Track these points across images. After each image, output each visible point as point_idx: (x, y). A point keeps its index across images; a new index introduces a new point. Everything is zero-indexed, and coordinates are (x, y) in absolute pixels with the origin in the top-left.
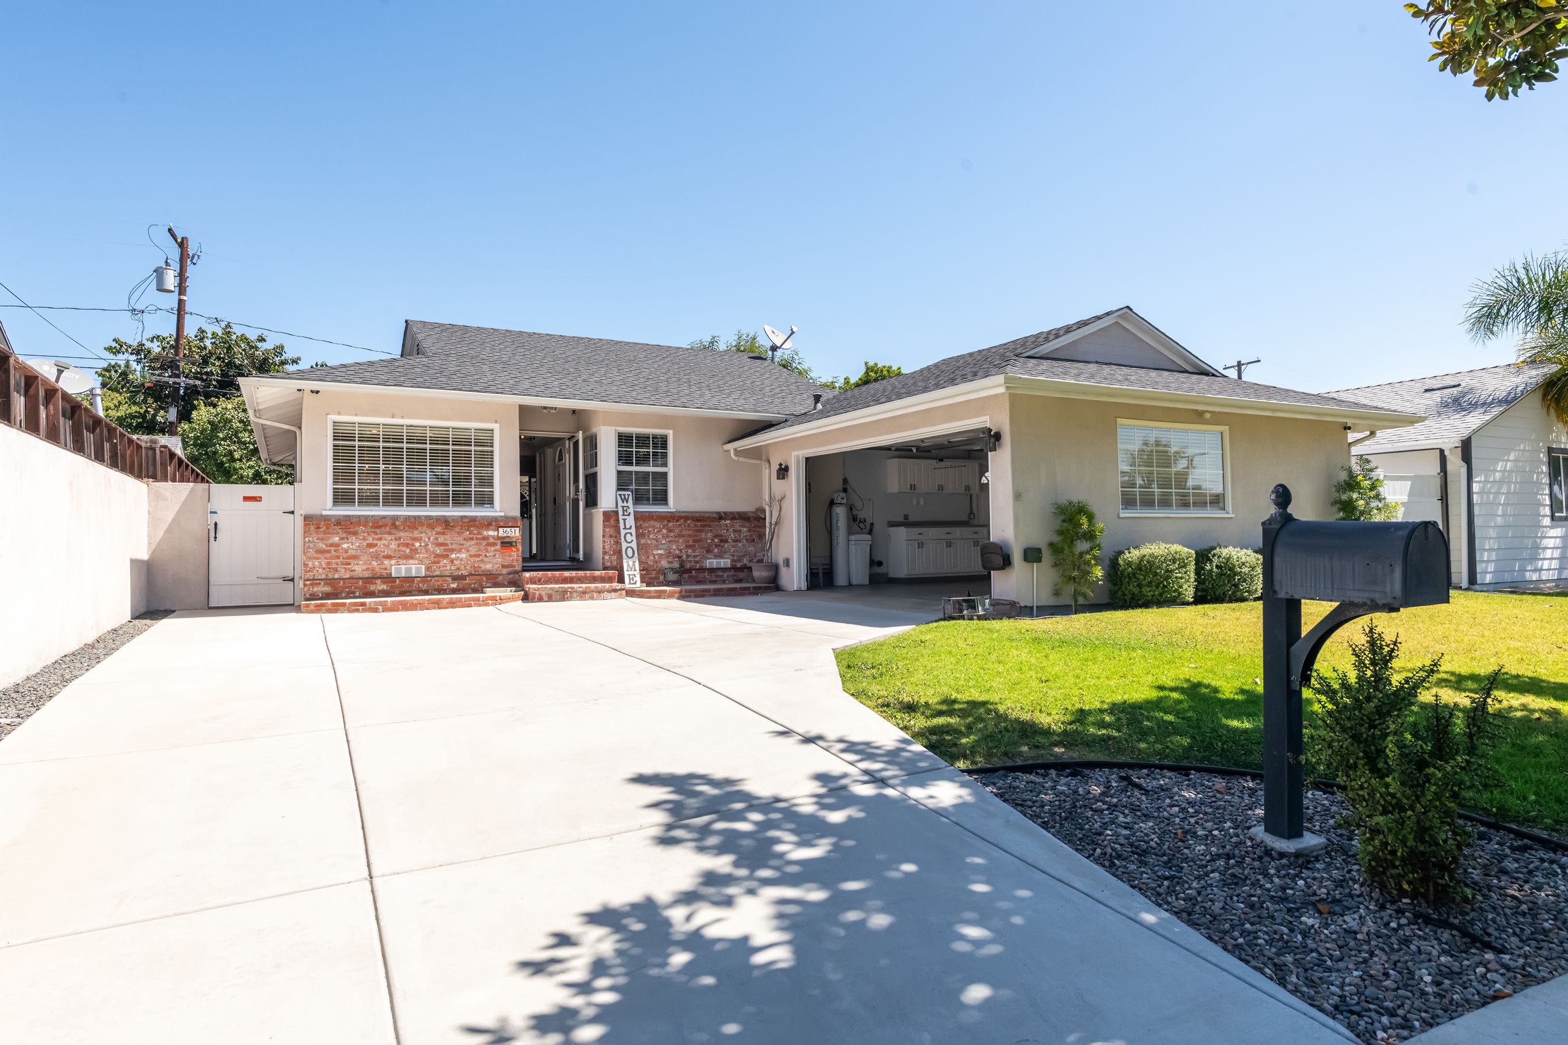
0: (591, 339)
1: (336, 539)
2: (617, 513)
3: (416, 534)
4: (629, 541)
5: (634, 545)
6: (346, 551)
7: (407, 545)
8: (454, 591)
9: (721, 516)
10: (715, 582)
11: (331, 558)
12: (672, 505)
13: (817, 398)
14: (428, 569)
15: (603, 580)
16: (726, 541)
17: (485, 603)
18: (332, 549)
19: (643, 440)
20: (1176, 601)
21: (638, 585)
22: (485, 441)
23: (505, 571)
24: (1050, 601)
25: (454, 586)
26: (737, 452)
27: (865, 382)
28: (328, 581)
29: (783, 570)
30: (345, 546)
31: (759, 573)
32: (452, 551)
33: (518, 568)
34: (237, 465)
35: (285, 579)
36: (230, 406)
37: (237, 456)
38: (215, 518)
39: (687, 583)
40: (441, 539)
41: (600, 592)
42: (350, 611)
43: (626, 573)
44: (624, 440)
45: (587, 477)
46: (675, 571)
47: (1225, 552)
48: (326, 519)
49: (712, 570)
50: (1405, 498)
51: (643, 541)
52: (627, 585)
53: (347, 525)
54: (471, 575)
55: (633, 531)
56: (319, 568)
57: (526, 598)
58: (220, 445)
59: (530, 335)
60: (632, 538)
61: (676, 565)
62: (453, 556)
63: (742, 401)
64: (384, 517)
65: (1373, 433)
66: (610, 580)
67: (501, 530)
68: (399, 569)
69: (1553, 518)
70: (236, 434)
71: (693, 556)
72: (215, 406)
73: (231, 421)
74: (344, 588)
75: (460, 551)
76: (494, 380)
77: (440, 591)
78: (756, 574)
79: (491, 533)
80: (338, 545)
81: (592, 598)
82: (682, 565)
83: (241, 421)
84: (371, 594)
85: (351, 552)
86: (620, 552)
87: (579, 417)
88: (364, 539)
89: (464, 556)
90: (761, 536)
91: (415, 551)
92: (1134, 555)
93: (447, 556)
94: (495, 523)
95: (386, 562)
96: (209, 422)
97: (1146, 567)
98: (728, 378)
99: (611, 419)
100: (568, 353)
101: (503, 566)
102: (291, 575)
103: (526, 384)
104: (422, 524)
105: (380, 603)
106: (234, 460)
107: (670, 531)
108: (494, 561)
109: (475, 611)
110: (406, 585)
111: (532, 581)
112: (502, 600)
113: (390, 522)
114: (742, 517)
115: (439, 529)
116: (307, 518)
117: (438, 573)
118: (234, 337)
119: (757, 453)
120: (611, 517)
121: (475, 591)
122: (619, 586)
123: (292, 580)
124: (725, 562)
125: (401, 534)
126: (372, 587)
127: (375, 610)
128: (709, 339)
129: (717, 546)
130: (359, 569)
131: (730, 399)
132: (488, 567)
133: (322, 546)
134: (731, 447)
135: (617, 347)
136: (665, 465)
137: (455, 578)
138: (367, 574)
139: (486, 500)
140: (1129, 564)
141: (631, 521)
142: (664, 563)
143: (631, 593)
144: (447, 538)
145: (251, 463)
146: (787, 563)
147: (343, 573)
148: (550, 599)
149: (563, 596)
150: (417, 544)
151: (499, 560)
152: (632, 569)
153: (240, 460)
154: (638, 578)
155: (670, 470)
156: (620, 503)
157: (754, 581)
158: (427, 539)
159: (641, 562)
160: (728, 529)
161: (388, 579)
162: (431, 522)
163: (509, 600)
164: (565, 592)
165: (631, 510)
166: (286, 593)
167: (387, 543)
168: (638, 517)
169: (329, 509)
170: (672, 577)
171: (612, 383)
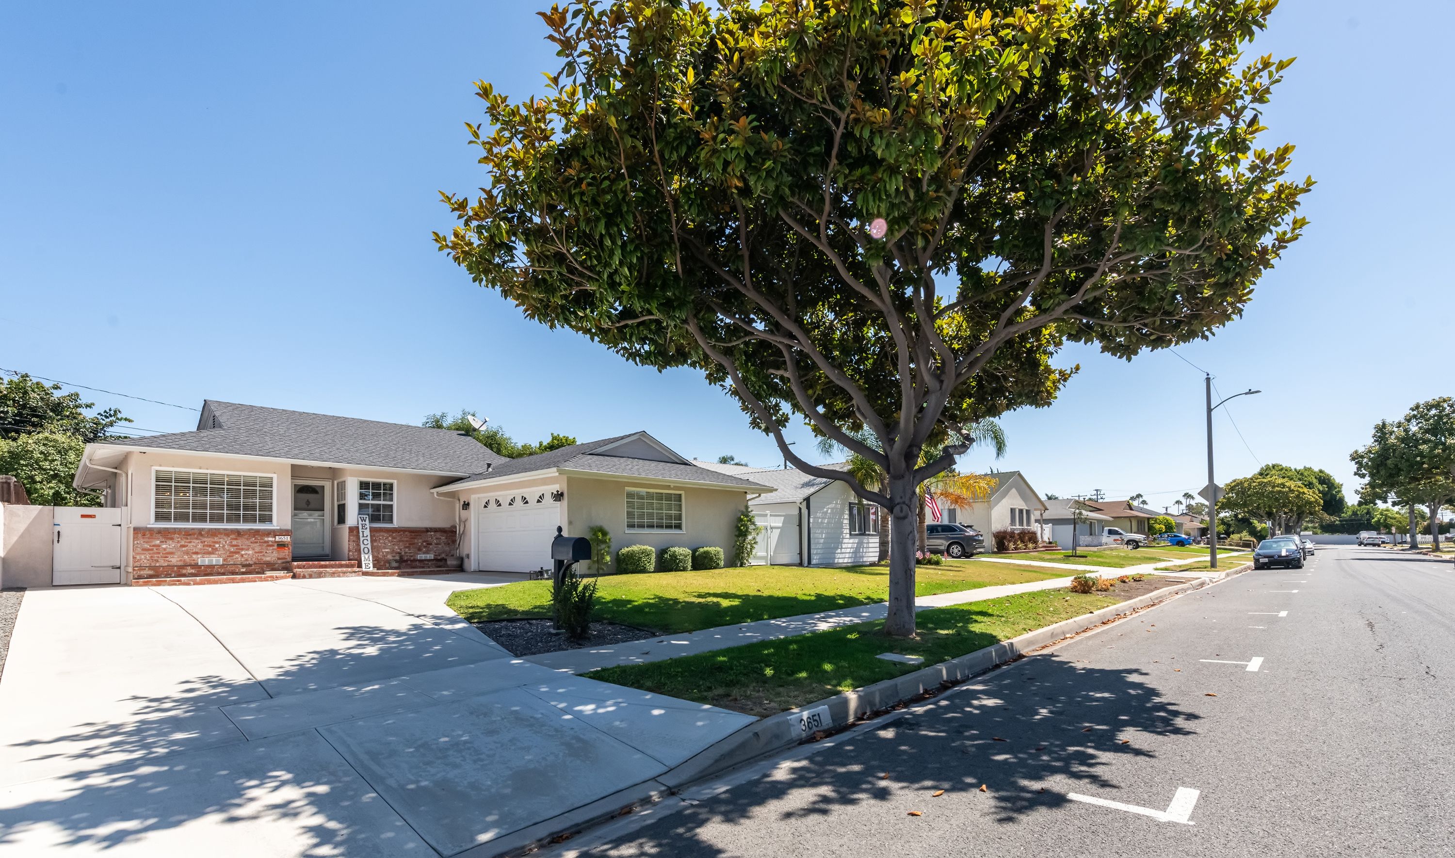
0: (346, 418)
1: (158, 542)
2: (358, 528)
3: (216, 539)
4: (366, 543)
5: (369, 546)
6: (165, 549)
7: (210, 546)
8: (243, 573)
9: (427, 530)
10: (423, 567)
11: (154, 553)
12: (396, 523)
13: (489, 465)
14: (224, 560)
15: (347, 566)
16: (431, 544)
17: (266, 580)
18: (155, 548)
19: (376, 486)
20: (644, 571)
21: (371, 569)
22: (268, 484)
23: (279, 562)
24: (587, 572)
25: (244, 570)
26: (438, 494)
27: (551, 447)
28: (150, 568)
29: (466, 560)
30: (164, 546)
31: (451, 562)
32: (242, 549)
33: (289, 559)
34: (38, 486)
35: (113, 567)
36: (30, 441)
37: (38, 479)
38: (57, 529)
39: (404, 568)
40: (234, 542)
41: (344, 573)
42: (169, 585)
43: (363, 563)
44: (364, 485)
45: (339, 506)
46: (396, 561)
47: (672, 549)
48: (151, 530)
49: (421, 561)
50: (780, 525)
51: (375, 544)
52: (364, 569)
53: (166, 534)
54: (255, 563)
55: (369, 538)
56: (145, 559)
57: (294, 577)
58: (22, 470)
59: (301, 414)
60: (368, 542)
61: (397, 558)
62: (243, 552)
63: (443, 464)
64: (193, 529)
65: (760, 495)
66: (352, 566)
67: (277, 538)
68: (204, 560)
69: (851, 534)
70: (37, 462)
71: (408, 553)
72: (15, 440)
73: (32, 452)
74: (163, 571)
75: (248, 550)
76: (273, 448)
77: (233, 573)
78: (449, 562)
79: (270, 539)
80: (159, 546)
81: (339, 576)
82: (401, 557)
83: (42, 453)
84: (184, 575)
85: (168, 550)
86: (360, 550)
87: (333, 473)
88: (178, 542)
89: (250, 552)
90: (454, 541)
91: (216, 549)
92: (625, 550)
93: (238, 553)
94: (274, 533)
95: (194, 556)
96: (9, 452)
97: (631, 556)
98: (439, 448)
99: (354, 473)
100: (328, 428)
101: (279, 559)
102: (118, 565)
103: (296, 451)
104: (221, 534)
105: (191, 580)
106: (35, 482)
107: (394, 538)
108: (272, 556)
109: (258, 584)
110: (209, 570)
111: (299, 567)
112: (277, 578)
113: (197, 532)
114: (442, 531)
115: (233, 536)
116: (136, 530)
117: (232, 563)
118: (29, 384)
119: (453, 495)
120: (354, 530)
121: (258, 573)
122: (358, 569)
123: (119, 568)
124: (430, 556)
125: (205, 539)
126: (184, 571)
127: (188, 584)
128: (440, 414)
129: (425, 547)
130: (174, 560)
131: (436, 463)
132: (268, 559)
133: (147, 546)
134: (435, 491)
135: (365, 425)
136: (392, 500)
137: (244, 566)
138: (180, 564)
139: (268, 519)
140: (623, 555)
141: (367, 532)
142: (389, 557)
143: (365, 574)
144: (239, 542)
145: (52, 485)
146: (468, 556)
147: (162, 563)
148: (311, 577)
149: (320, 575)
150: (217, 546)
151: (275, 554)
152: (367, 561)
153: (41, 482)
154: (371, 565)
155: (395, 503)
156: (360, 522)
157: (448, 567)
158: (224, 542)
159: (373, 557)
160: (432, 537)
161: (196, 566)
162: (227, 533)
163: (282, 578)
164: (321, 573)
165: (368, 526)
166: (115, 576)
167: (196, 544)
168: (372, 530)
169: (152, 524)
170: (395, 564)
171: (357, 451)
